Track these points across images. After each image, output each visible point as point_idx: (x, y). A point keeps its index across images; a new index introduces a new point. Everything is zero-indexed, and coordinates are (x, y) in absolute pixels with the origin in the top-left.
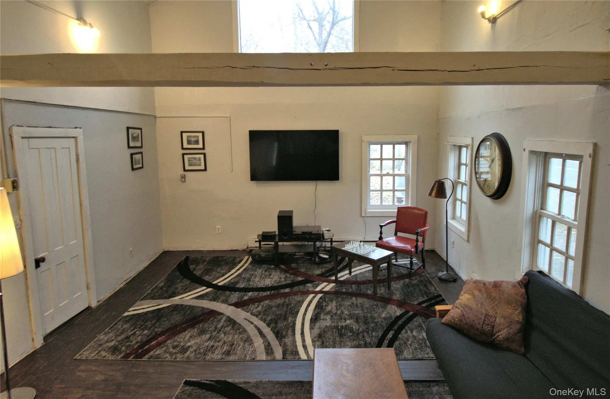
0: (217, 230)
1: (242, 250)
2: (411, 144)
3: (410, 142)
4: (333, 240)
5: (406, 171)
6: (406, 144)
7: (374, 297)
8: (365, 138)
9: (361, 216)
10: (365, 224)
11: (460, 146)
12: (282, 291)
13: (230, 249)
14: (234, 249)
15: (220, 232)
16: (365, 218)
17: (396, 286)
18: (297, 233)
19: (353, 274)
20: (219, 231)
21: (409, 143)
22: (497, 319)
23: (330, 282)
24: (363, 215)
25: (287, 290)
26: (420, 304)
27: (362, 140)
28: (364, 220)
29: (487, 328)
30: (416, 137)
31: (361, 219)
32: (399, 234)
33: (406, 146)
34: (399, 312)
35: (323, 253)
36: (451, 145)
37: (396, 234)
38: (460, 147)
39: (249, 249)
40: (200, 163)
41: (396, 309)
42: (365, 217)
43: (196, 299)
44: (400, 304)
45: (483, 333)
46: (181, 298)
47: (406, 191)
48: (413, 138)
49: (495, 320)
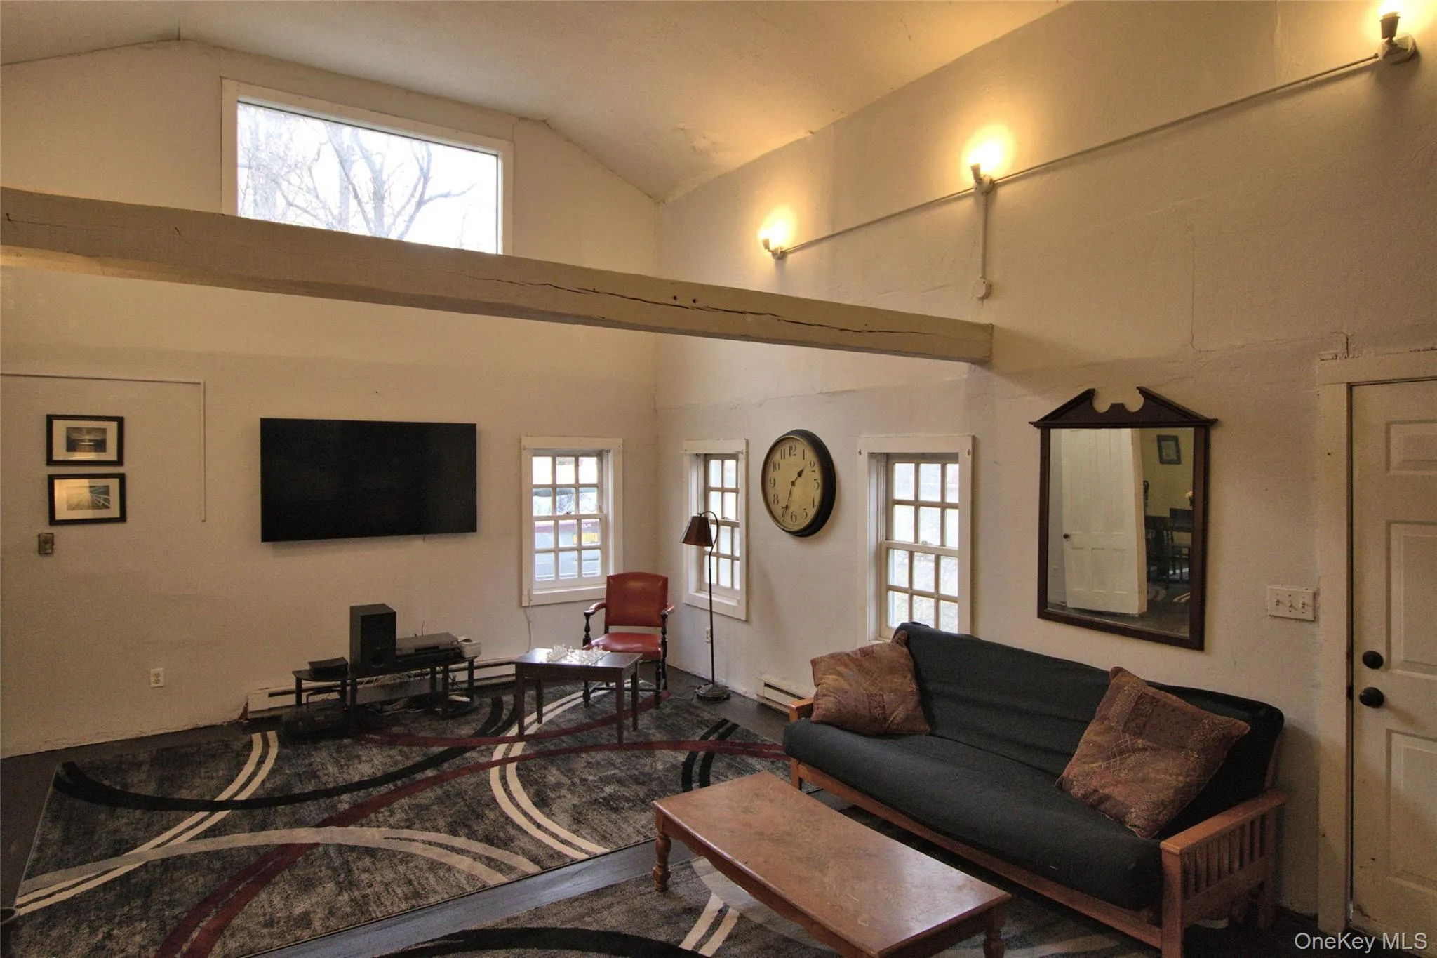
0: (153, 679)
1: (226, 724)
2: (610, 455)
3: (608, 451)
4: (475, 664)
5: (600, 508)
6: (600, 455)
7: (620, 746)
8: (526, 442)
9: (520, 605)
10: (529, 622)
11: (706, 455)
12: (419, 776)
13: (190, 727)
14: (202, 724)
15: (161, 684)
16: (528, 611)
17: (644, 720)
18: (404, 652)
19: (545, 719)
20: (157, 682)
21: (605, 454)
22: (885, 697)
23: (512, 740)
24: (525, 603)
25: (430, 773)
26: (704, 738)
27: (522, 446)
28: (526, 613)
29: (877, 712)
30: (620, 441)
31: (521, 611)
32: (612, 629)
33: (598, 460)
34: (682, 757)
35: (457, 695)
36: (690, 455)
37: (606, 631)
38: (707, 458)
39: (250, 716)
40: (108, 501)
41: (673, 753)
42: (528, 607)
43: (206, 837)
44: (676, 746)
45: (874, 720)
46: (159, 846)
47: (603, 548)
48: (614, 443)
49: (883, 699)
